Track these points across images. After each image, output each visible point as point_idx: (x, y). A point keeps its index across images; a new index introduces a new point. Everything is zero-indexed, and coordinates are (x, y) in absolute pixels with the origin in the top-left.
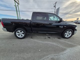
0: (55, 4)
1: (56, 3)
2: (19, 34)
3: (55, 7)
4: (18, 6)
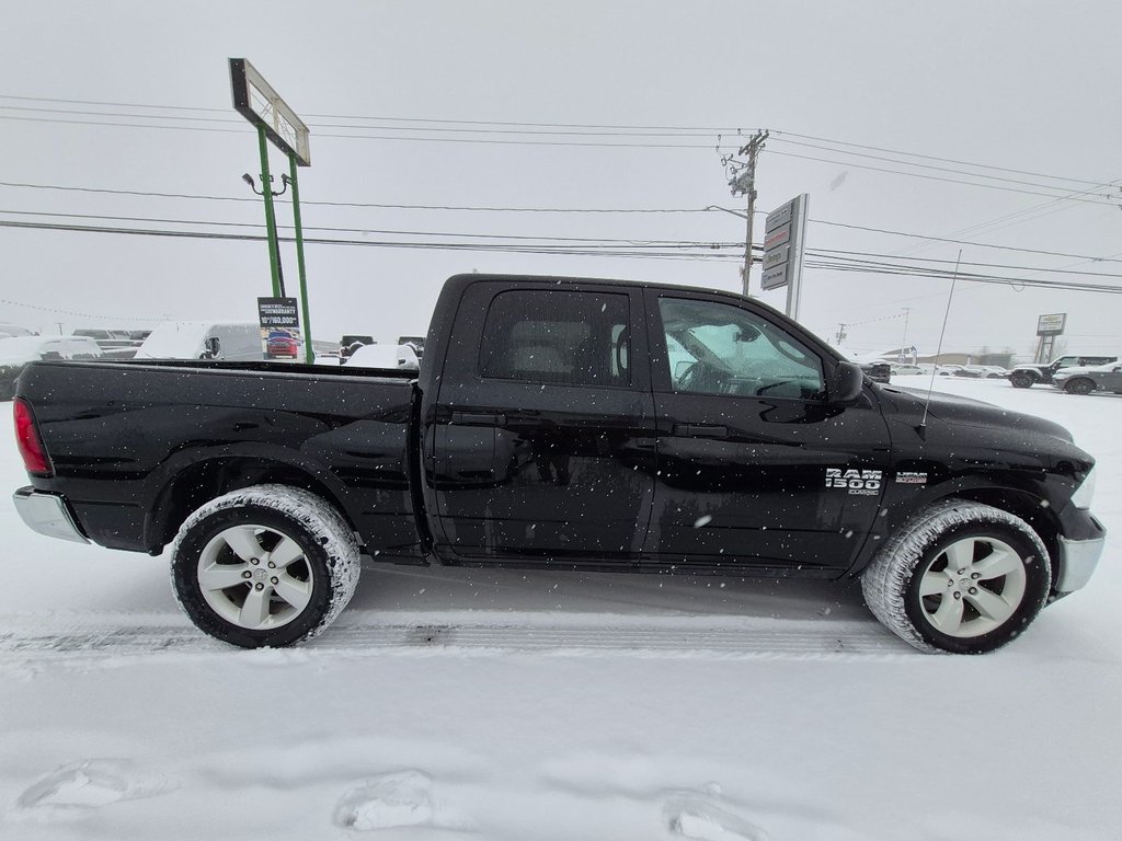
0: (745, 158)
1: (752, 148)
2: (231, 576)
3: (744, 185)
4: (291, 180)
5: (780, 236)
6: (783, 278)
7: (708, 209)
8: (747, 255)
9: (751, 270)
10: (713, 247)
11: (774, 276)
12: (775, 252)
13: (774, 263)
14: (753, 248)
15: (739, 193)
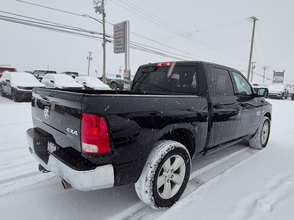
3: (100, 10)
5: (120, 34)
6: (123, 50)
7: (84, 16)
8: (104, 38)
9: (106, 45)
10: (91, 33)
11: (119, 49)
12: (118, 40)
13: (119, 44)
14: (106, 36)
15: (98, 13)
